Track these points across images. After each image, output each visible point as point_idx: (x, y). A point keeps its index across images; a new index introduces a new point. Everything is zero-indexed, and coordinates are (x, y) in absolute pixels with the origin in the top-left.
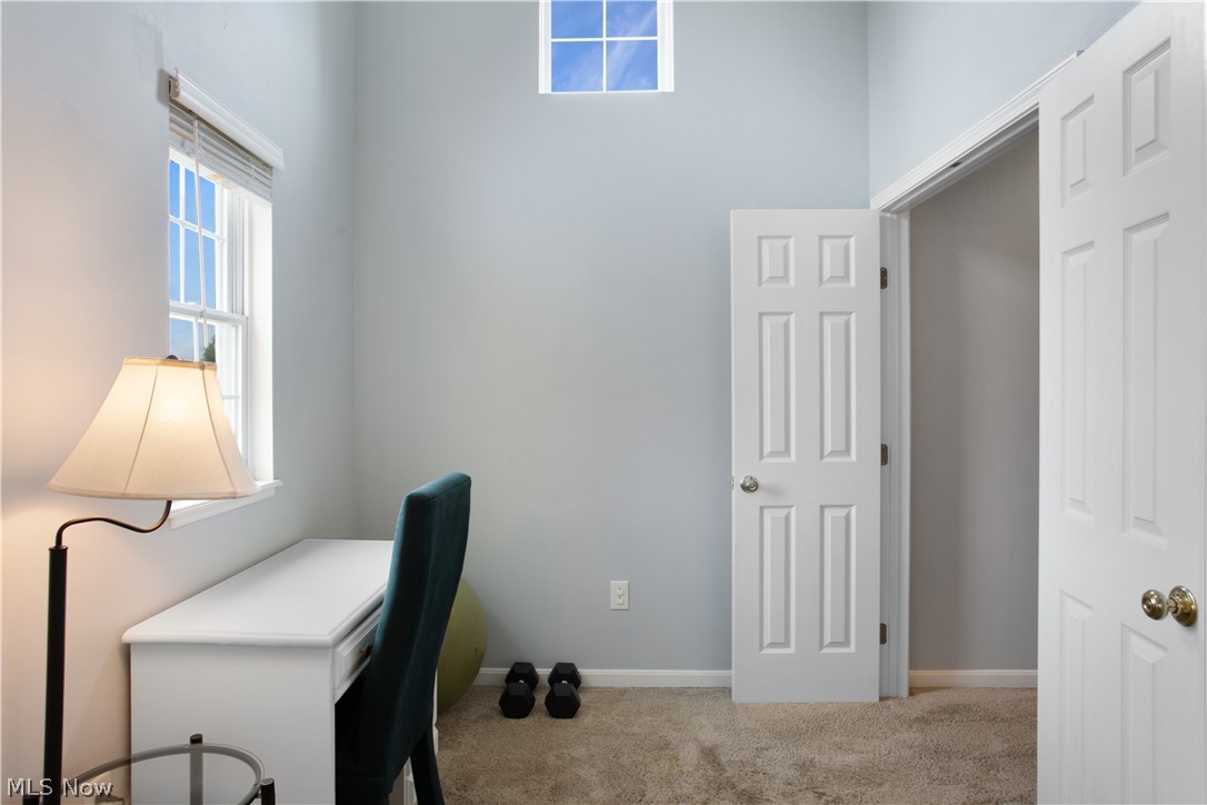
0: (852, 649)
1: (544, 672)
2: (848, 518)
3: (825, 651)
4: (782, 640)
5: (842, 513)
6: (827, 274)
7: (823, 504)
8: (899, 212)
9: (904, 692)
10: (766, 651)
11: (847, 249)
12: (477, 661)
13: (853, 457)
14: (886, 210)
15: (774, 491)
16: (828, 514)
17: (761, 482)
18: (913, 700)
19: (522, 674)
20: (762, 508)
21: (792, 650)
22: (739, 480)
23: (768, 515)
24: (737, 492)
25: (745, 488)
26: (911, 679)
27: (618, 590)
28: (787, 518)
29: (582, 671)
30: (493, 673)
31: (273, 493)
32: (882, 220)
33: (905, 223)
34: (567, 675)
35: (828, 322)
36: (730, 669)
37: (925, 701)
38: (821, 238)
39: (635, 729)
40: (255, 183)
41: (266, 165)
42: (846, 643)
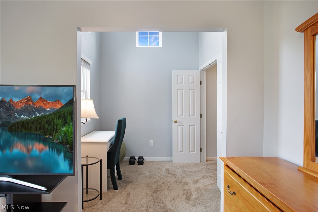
0: (195, 152)
1: (137, 158)
2: (194, 128)
3: (190, 153)
4: (182, 151)
5: (193, 127)
6: (190, 82)
7: (190, 125)
8: (204, 70)
9: (205, 161)
10: (179, 153)
11: (194, 77)
12: (124, 156)
13: (195, 116)
14: (201, 70)
15: (180, 123)
16: (191, 127)
17: (178, 121)
18: (207, 162)
19: (133, 158)
20: (178, 126)
21: (184, 153)
22: (174, 120)
23: (179, 127)
24: (173, 123)
25: (175, 122)
26: (206, 159)
27: (151, 142)
28: (183, 128)
29: (144, 158)
30: (127, 158)
31: (90, 122)
32: (201, 72)
33: (205, 72)
34: (141, 158)
35: (190, 91)
36: (172, 157)
37: (209, 162)
38: (189, 75)
39: (154, 166)
40: (88, 68)
41: (89, 64)
42: (194, 151)
